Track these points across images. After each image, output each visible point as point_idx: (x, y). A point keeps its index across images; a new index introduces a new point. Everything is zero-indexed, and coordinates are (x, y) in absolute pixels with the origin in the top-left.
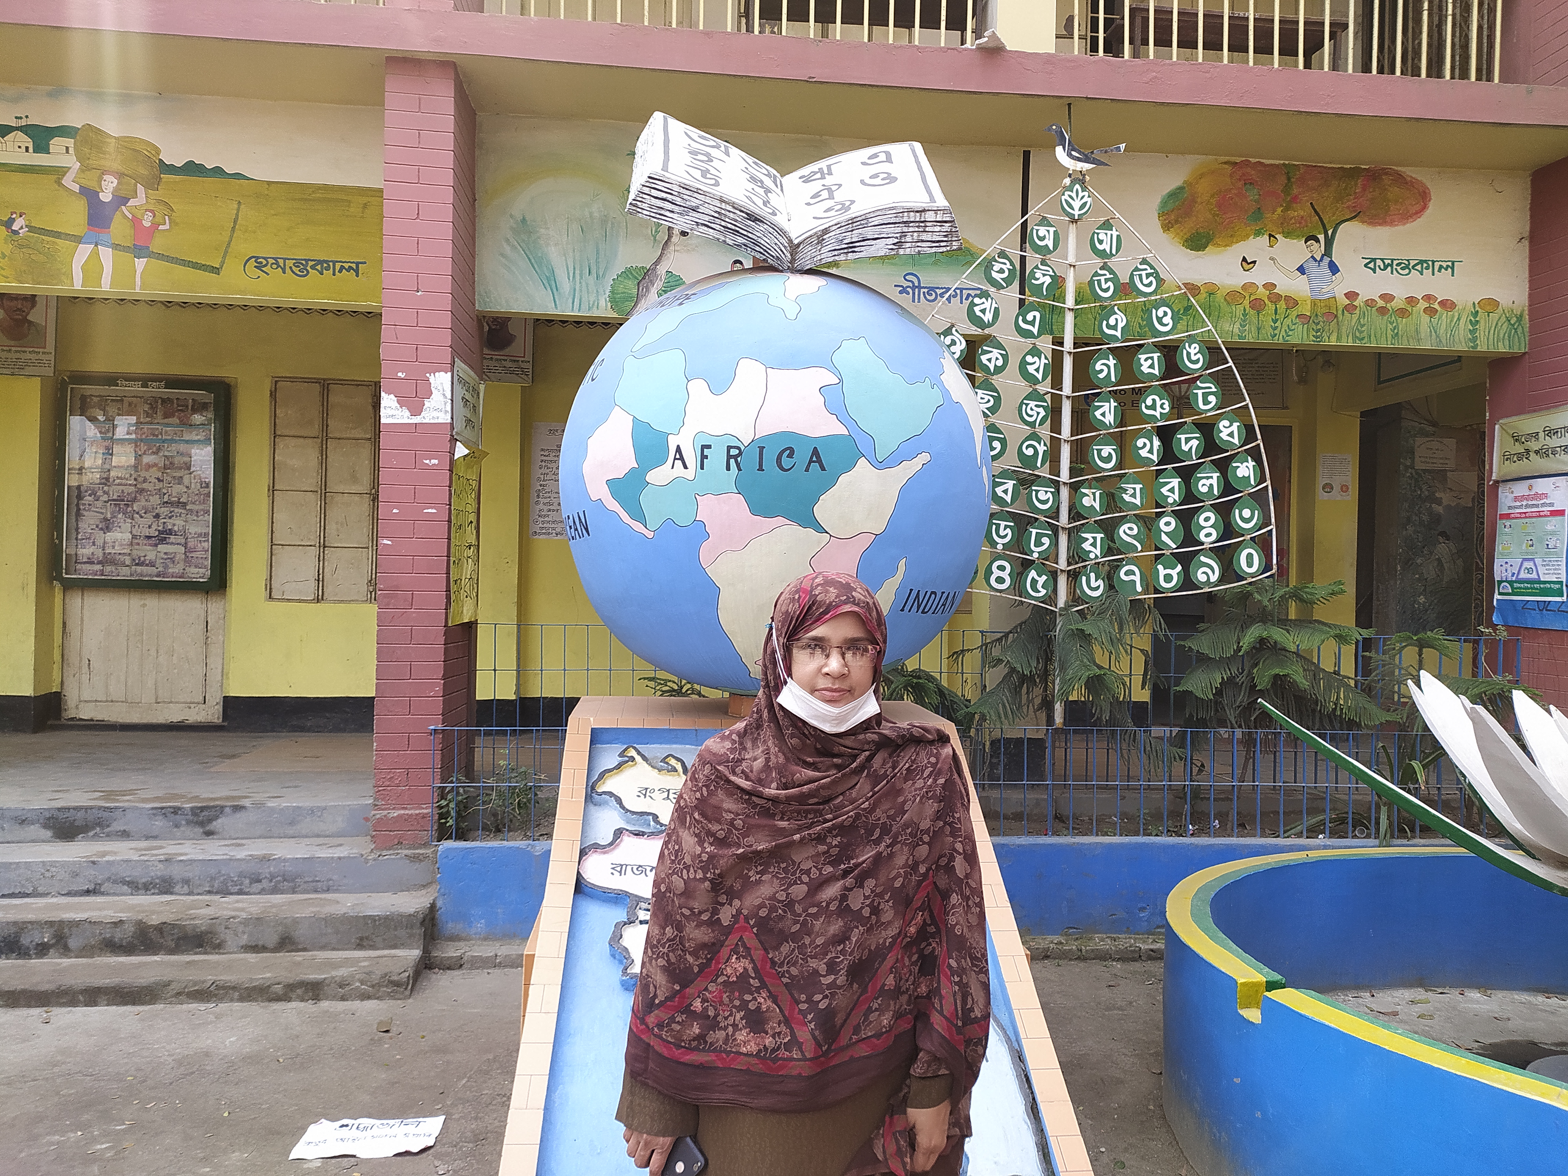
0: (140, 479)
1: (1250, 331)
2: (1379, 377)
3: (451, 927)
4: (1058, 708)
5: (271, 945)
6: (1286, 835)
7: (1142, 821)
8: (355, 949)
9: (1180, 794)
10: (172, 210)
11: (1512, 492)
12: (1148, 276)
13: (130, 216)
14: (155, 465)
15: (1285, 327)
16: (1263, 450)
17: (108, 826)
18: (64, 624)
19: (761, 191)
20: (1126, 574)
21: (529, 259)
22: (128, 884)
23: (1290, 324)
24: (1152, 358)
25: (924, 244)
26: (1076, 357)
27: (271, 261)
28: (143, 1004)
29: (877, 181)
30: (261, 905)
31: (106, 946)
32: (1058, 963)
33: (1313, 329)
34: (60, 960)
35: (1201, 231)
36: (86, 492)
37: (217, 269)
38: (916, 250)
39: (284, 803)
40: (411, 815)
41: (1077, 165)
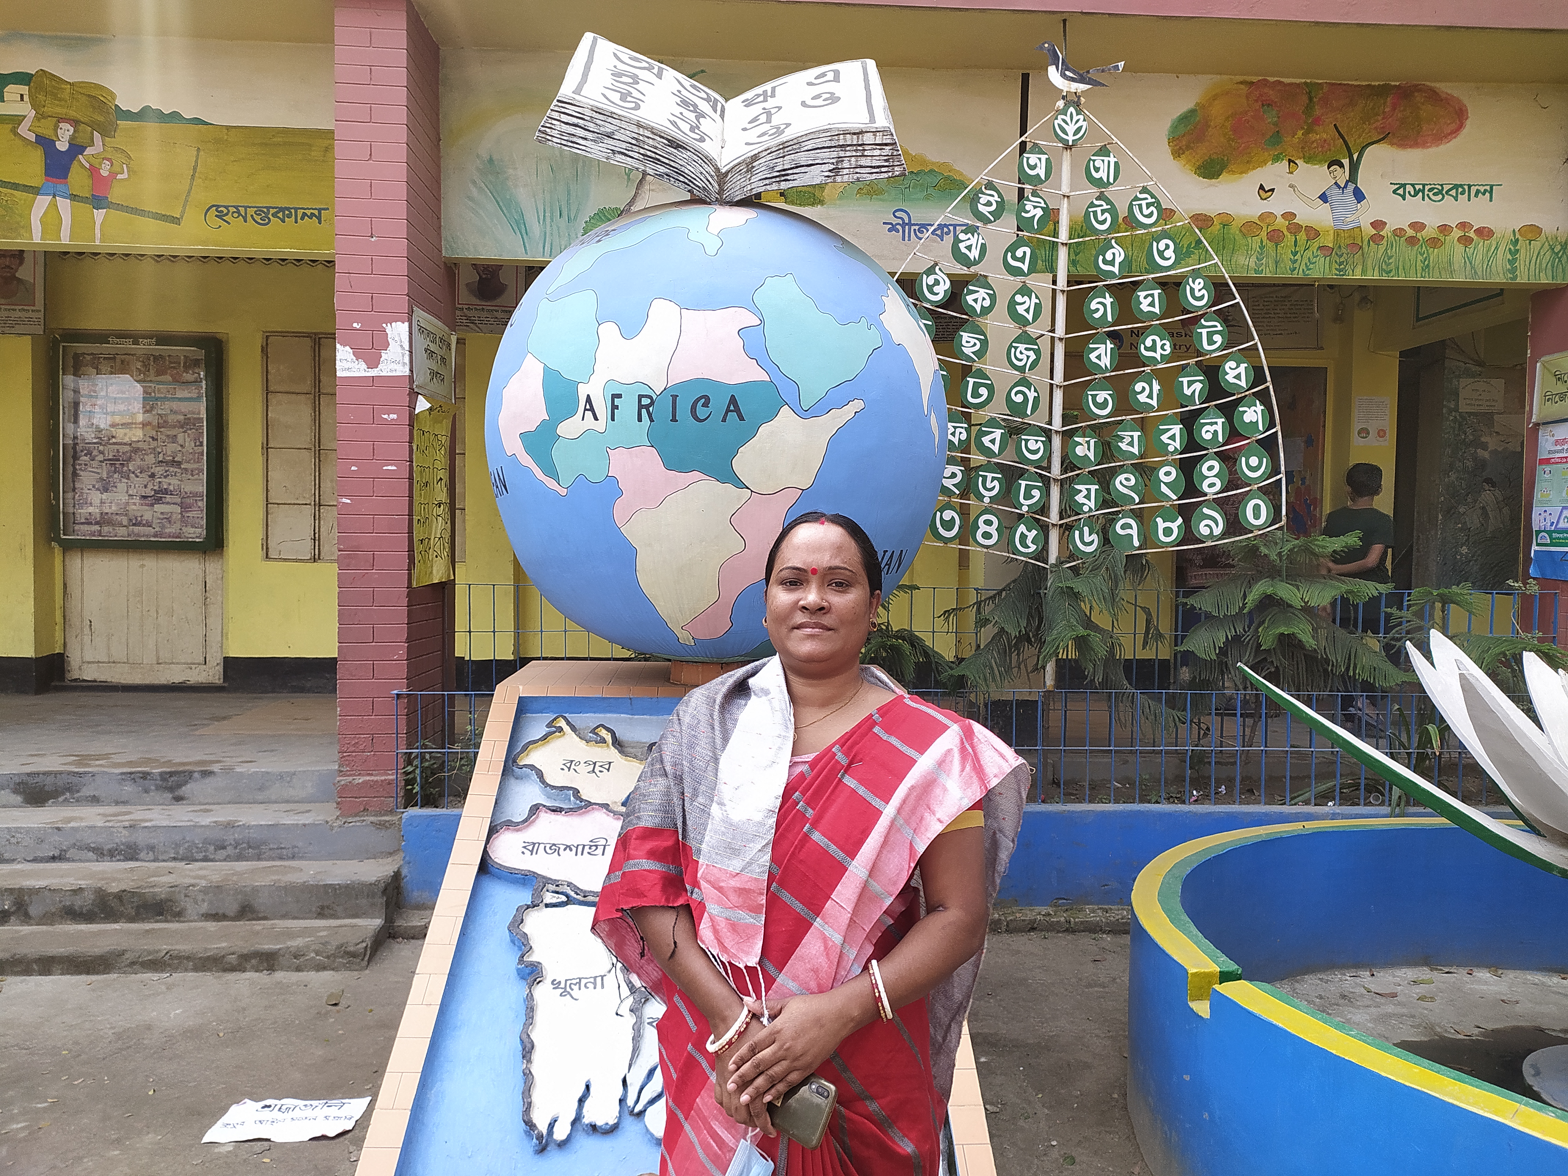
0: (134, 438)
1: (1267, 265)
2: (1418, 314)
3: (416, 895)
4: (1050, 671)
5: (231, 914)
6: (1293, 802)
7: (1139, 787)
8: (316, 918)
10: (130, 158)
11: (1553, 436)
12: (1148, 205)
13: (87, 166)
14: (149, 423)
15: (1305, 260)
16: (1272, 393)
17: (78, 791)
18: (65, 585)
19: (692, 116)
20: (1123, 527)
22: (93, 850)
23: (1311, 257)
24: (1152, 295)
25: (862, 170)
26: (1070, 295)
27: (232, 209)
28: (97, 974)
29: (819, 102)
30: (223, 872)
31: (66, 913)
32: (1045, 935)
33: (1336, 262)
34: (21, 928)
35: (1214, 157)
36: (82, 451)
37: (178, 219)
38: (855, 177)
39: (253, 769)
40: (377, 781)
41: (1072, 86)
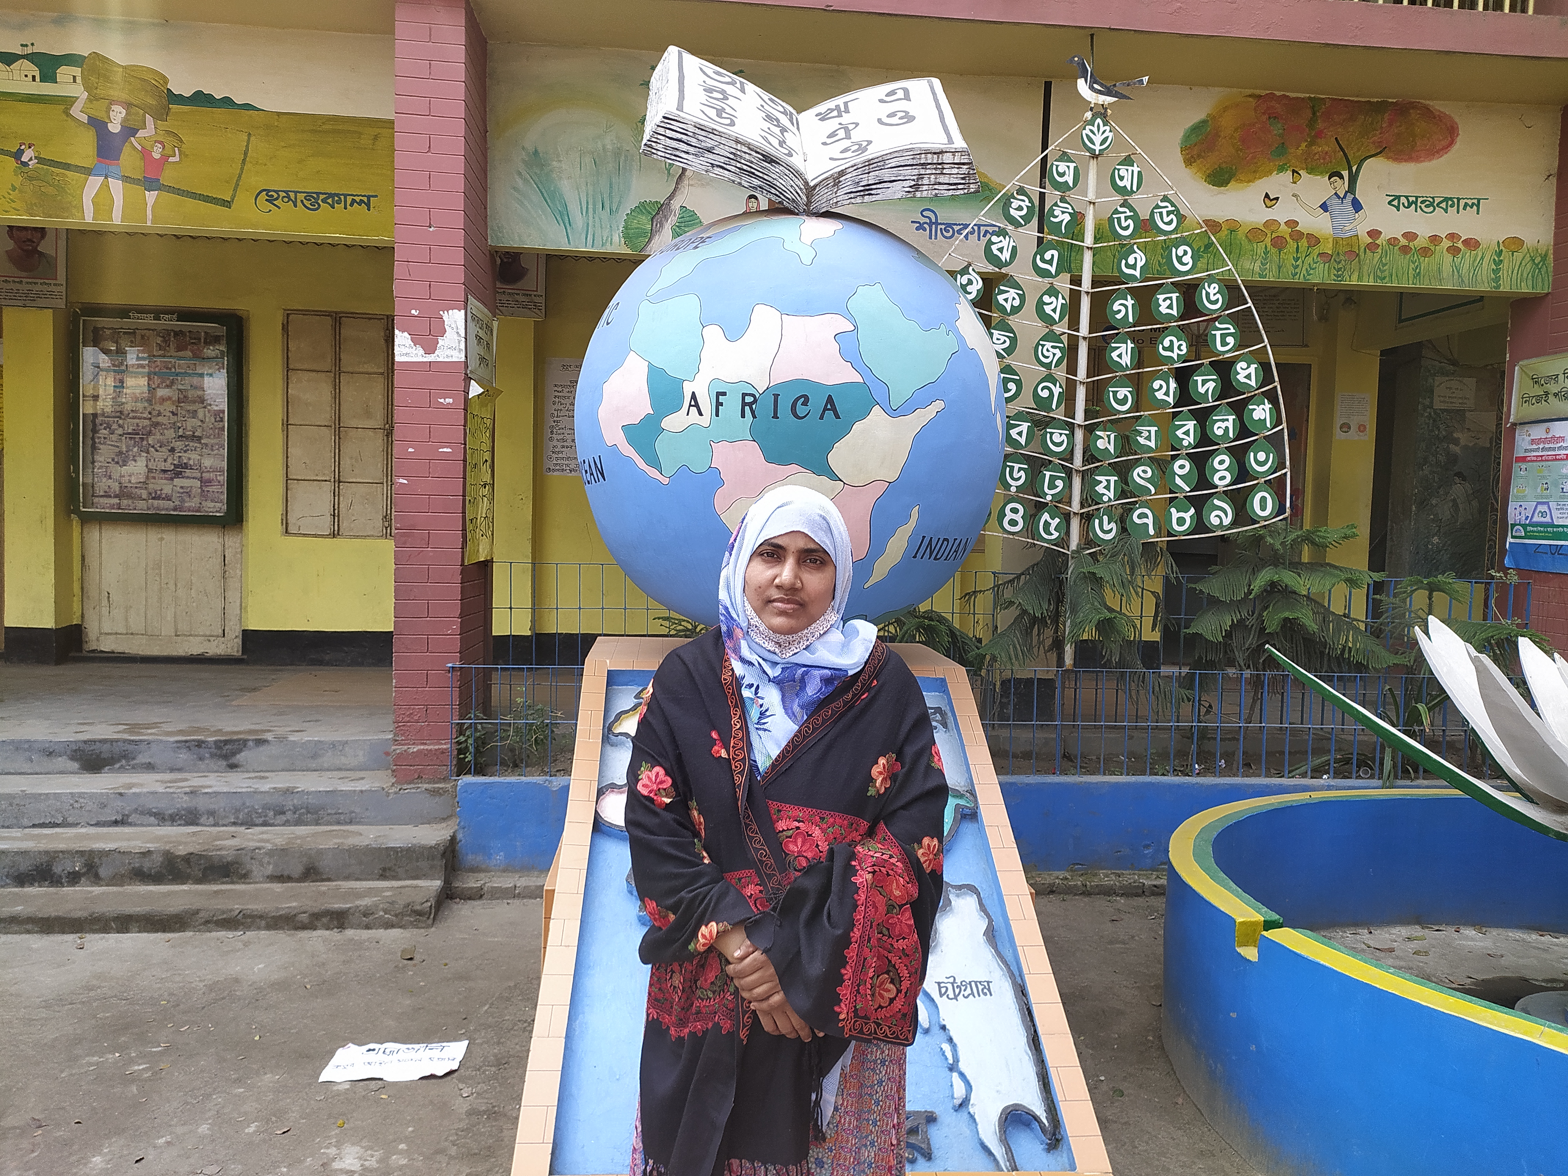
0: (155, 413)
1: (1271, 270)
2: (1400, 316)
3: (471, 859)
4: (1069, 651)
5: (296, 875)
6: (1290, 775)
7: (1149, 761)
8: (378, 880)
9: (1187, 734)
10: (181, 141)
11: (1529, 435)
12: (1169, 213)
13: (139, 148)
14: (170, 398)
15: (1306, 266)
16: (1279, 392)
17: (134, 759)
18: (83, 557)
19: (777, 130)
20: (1139, 517)
21: (541, 192)
22: (155, 815)
23: (1312, 263)
24: (1171, 298)
25: (941, 187)
26: (1093, 296)
27: (282, 194)
28: (173, 932)
29: (895, 120)
30: (286, 836)
31: (135, 875)
32: (1063, 898)
33: (1334, 268)
34: (89, 889)
35: (1224, 166)
36: (101, 425)
37: (228, 202)
38: (933, 193)
39: (306, 737)
40: (431, 750)
41: (1099, 98)
